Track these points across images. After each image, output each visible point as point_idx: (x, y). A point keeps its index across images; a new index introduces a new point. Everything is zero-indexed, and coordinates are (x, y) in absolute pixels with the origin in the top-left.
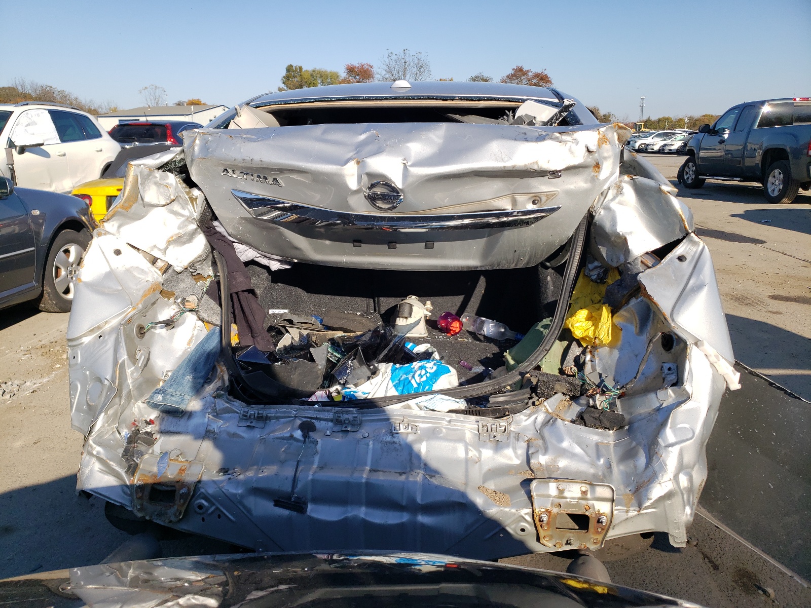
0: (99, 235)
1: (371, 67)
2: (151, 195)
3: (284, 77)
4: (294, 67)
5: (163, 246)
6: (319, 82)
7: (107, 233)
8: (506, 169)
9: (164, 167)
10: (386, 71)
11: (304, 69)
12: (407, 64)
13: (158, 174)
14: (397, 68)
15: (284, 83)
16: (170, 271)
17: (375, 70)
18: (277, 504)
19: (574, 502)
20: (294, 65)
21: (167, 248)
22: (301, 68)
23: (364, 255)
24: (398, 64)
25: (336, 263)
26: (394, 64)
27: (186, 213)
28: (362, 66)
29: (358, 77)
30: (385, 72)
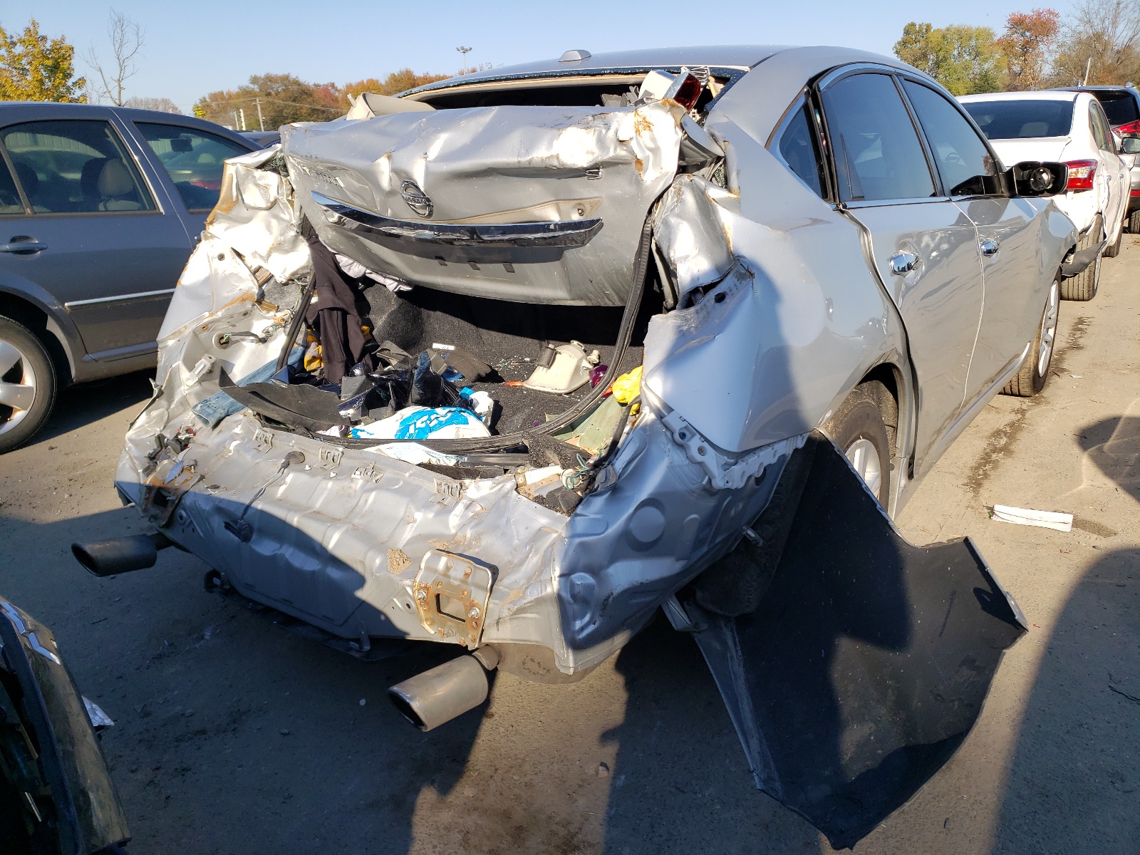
0: (207, 238)
1: (1057, 15)
2: (252, 196)
3: (899, 43)
4: (917, 26)
5: (264, 253)
6: (956, 46)
7: (213, 237)
8: (522, 166)
9: (262, 166)
10: (1080, 20)
11: (934, 27)
12: (1121, 6)
13: (259, 173)
14: (1102, 13)
15: (897, 52)
16: (272, 281)
17: (1062, 19)
18: (228, 526)
19: (456, 583)
20: (918, 23)
21: (269, 255)
22: (928, 27)
23: (456, 277)
24: (1105, 6)
25: (432, 284)
26: (1096, 8)
27: (287, 217)
28: (1039, 14)
29: (1028, 34)
30: (1077, 22)
